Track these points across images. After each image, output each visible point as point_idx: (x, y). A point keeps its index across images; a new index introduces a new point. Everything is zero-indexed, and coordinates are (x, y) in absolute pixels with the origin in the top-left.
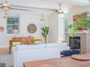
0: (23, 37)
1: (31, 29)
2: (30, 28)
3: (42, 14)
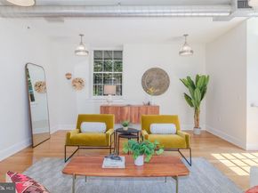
1: (151, 84)
2: (150, 81)
3: (186, 35)
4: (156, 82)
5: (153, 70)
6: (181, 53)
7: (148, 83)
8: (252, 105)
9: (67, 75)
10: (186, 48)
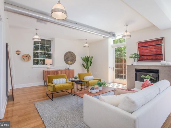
0: (60, 70)
2: (68, 58)
3: (86, 39)
4: (70, 58)
5: (69, 52)
6: (84, 46)
7: (67, 59)
8: (110, 68)
9: (17, 52)
10: (87, 45)
